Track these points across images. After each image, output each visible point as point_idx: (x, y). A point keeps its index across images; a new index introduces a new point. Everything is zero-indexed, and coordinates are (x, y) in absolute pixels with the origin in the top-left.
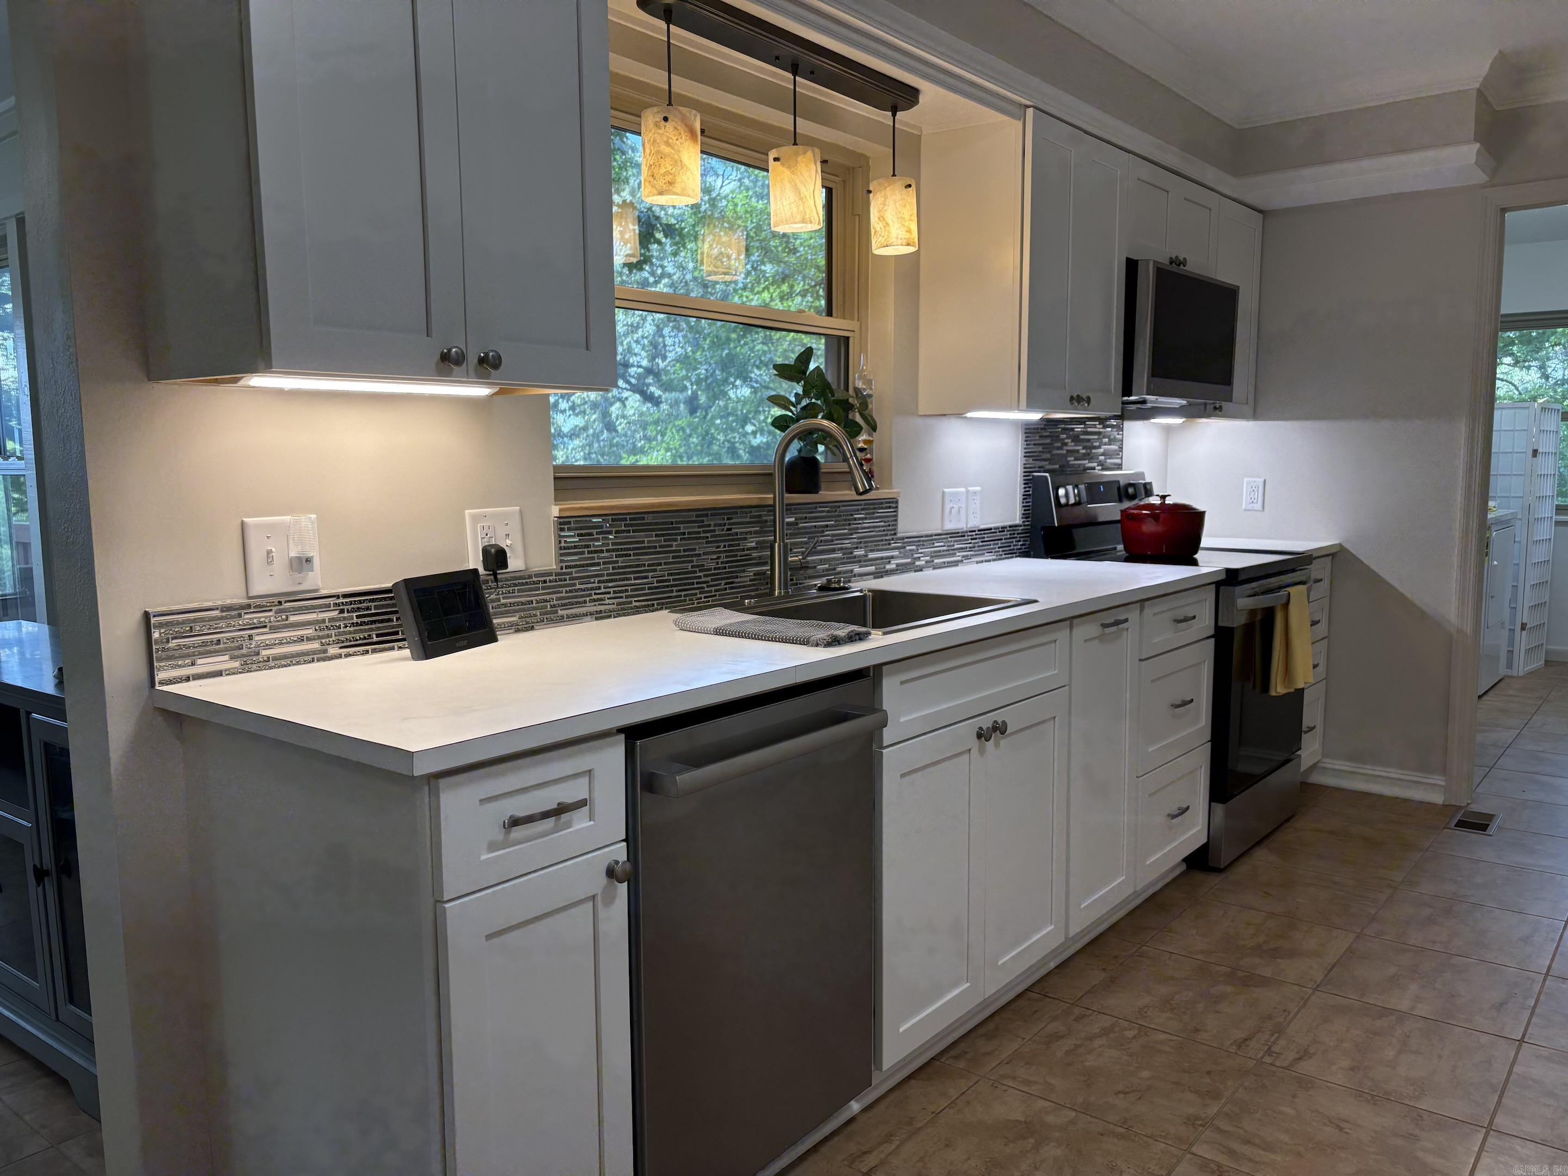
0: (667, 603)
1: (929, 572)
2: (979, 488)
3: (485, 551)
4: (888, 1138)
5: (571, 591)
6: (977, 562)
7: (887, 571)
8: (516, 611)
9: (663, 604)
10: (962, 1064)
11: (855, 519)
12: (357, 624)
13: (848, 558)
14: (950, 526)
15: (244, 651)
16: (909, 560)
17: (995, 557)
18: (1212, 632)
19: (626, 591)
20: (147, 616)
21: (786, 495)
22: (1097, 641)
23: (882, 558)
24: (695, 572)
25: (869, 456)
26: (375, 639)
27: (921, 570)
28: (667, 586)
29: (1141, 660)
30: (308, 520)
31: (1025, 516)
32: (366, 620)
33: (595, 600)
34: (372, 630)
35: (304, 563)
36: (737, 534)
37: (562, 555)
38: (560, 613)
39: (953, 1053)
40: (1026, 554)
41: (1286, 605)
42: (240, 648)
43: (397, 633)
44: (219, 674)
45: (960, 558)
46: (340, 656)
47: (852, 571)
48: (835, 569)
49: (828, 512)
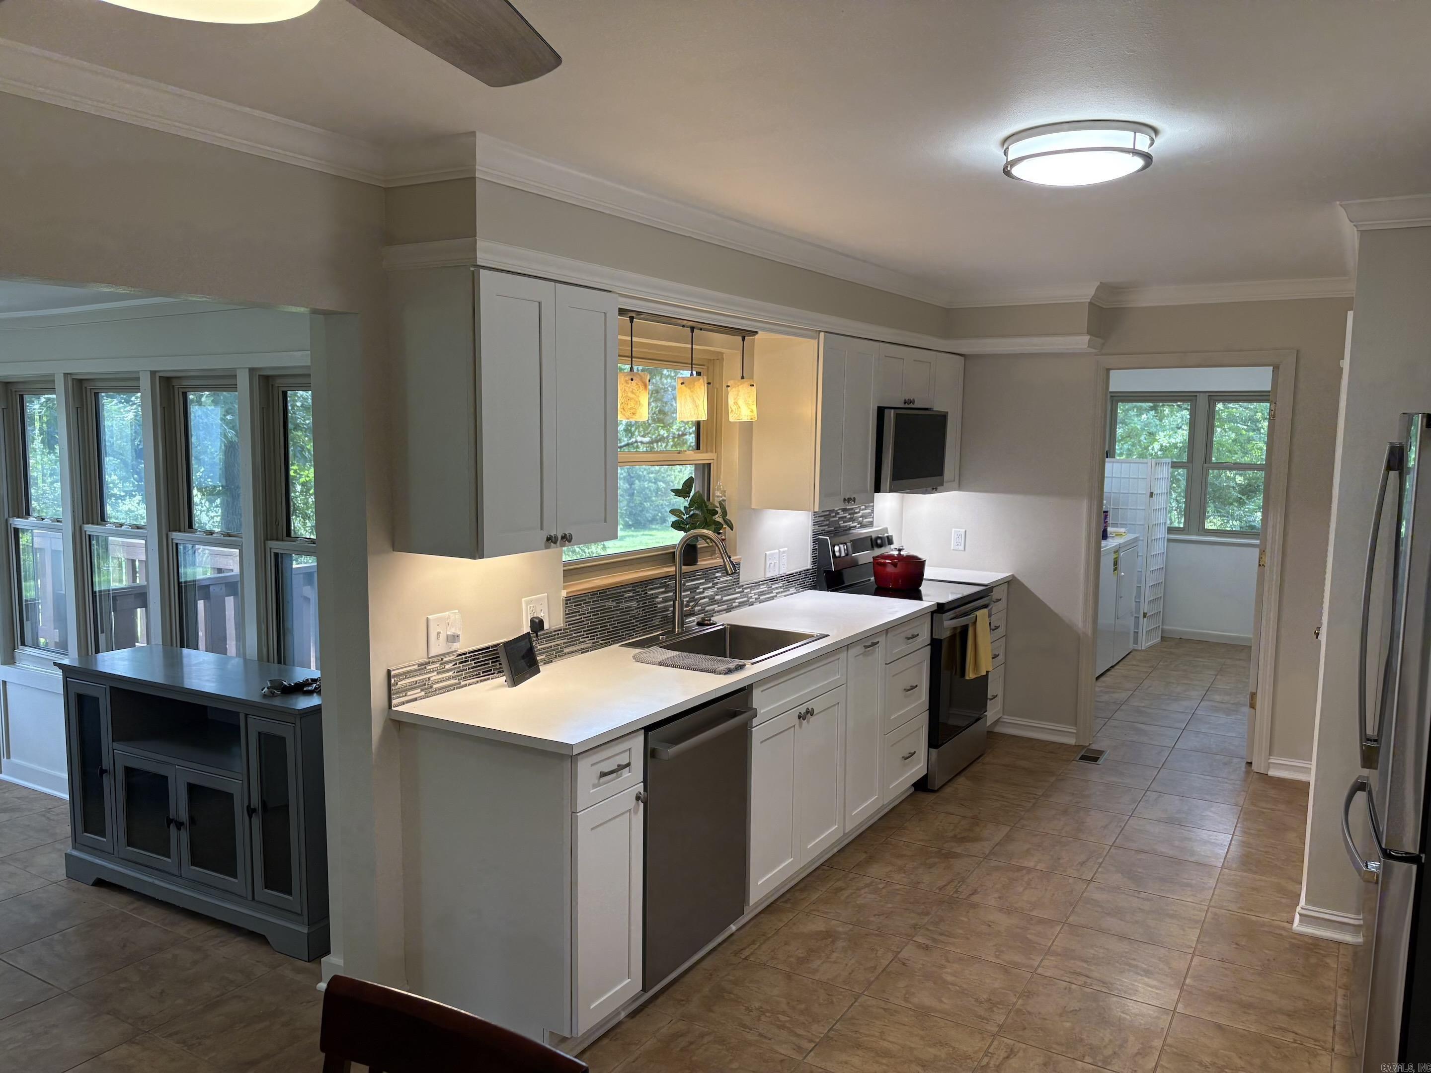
0: (616, 640)
1: (757, 606)
2: (786, 549)
3: (532, 621)
4: (754, 942)
5: (570, 638)
6: (785, 596)
7: (733, 608)
8: (544, 653)
9: (614, 641)
10: (789, 905)
11: (716, 577)
12: (474, 667)
13: (712, 602)
14: (770, 575)
15: (426, 686)
16: (746, 599)
17: (795, 591)
18: (929, 642)
19: (597, 635)
20: (389, 672)
21: (682, 567)
22: (861, 656)
23: (731, 600)
24: (631, 620)
25: (723, 537)
26: (482, 675)
27: (753, 605)
28: (617, 630)
29: (886, 664)
30: (453, 615)
31: (814, 563)
32: (478, 664)
33: (581, 642)
34: (480, 670)
35: (454, 638)
36: (652, 594)
37: (566, 618)
38: (565, 651)
39: (782, 900)
40: (814, 587)
41: (975, 622)
42: (425, 685)
43: (491, 670)
44: (416, 699)
45: (775, 594)
46: (466, 686)
47: (714, 610)
48: (704, 609)
49: (701, 575)
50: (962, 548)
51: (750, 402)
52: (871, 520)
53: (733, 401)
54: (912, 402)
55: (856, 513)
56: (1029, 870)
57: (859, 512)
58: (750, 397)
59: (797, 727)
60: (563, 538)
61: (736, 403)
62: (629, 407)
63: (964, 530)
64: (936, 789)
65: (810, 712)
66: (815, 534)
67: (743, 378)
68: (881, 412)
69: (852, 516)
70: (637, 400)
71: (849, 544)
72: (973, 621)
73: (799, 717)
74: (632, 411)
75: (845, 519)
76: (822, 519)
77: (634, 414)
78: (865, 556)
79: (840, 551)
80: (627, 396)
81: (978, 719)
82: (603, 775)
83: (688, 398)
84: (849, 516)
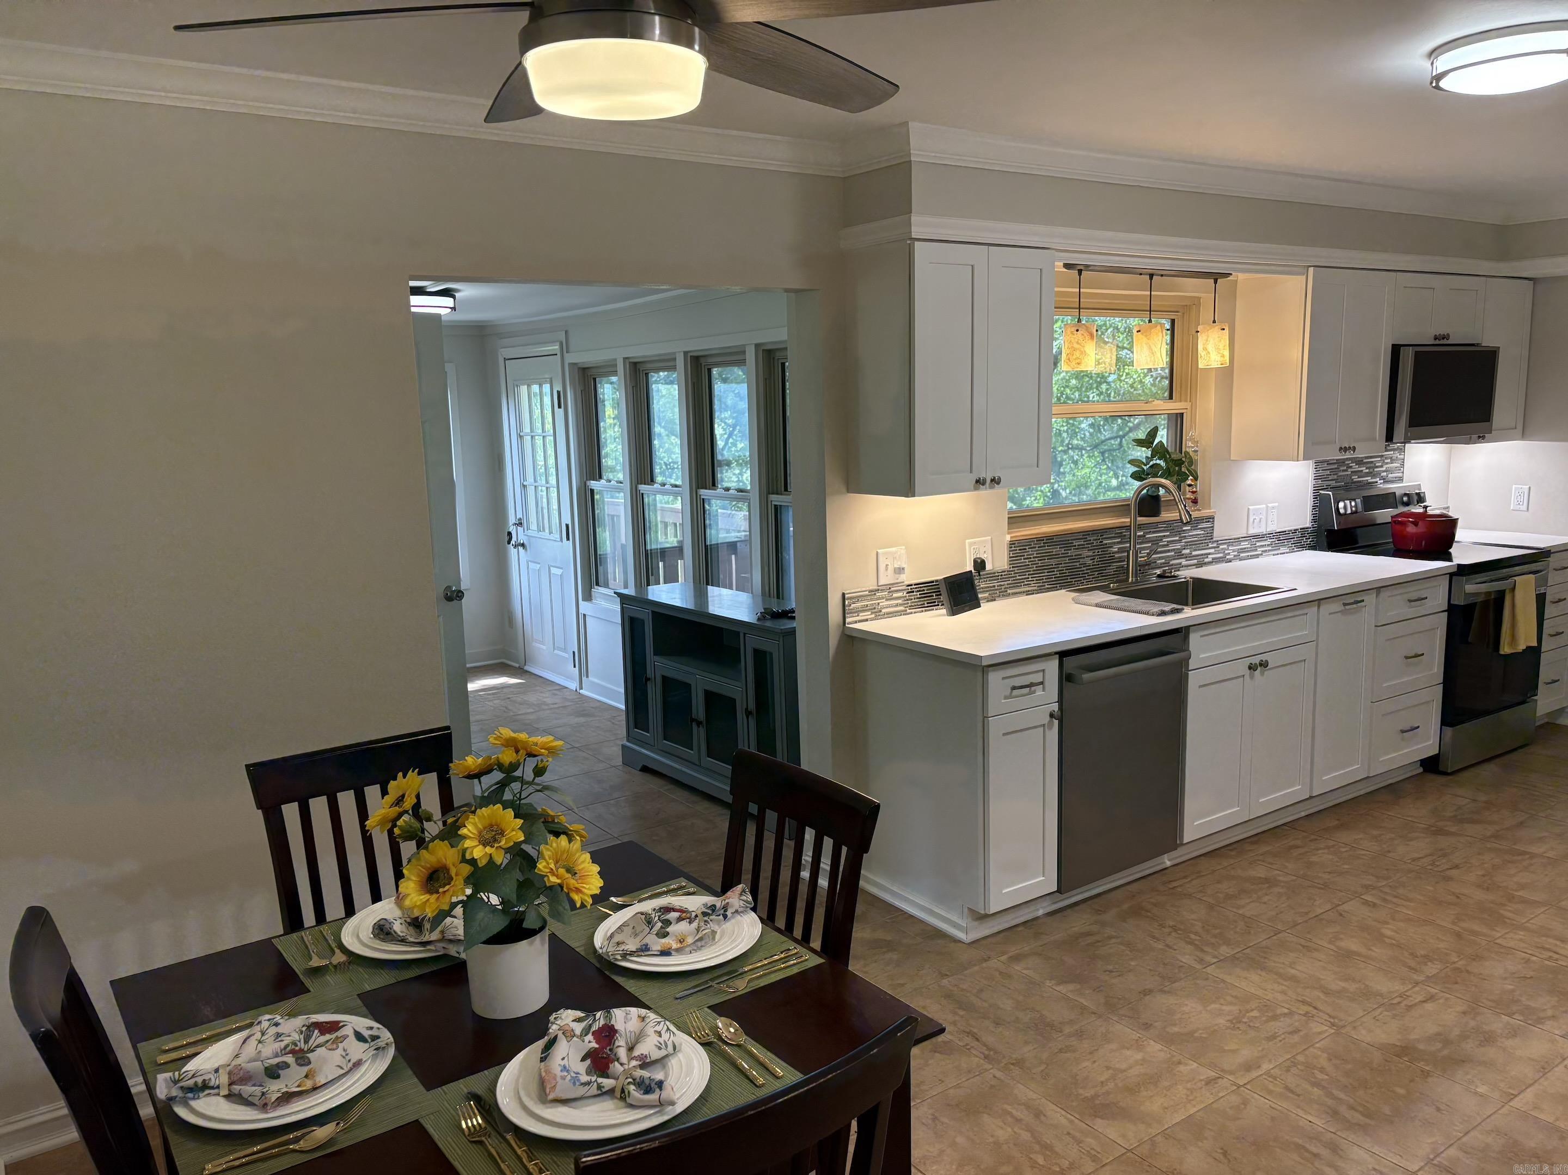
0: (1065, 586)
1: (1237, 564)
2: (1277, 504)
3: (975, 561)
5: (1014, 580)
6: (1274, 555)
7: (1205, 563)
8: (987, 591)
9: (1062, 586)
11: (1184, 531)
12: (919, 598)
13: (1178, 556)
14: (1252, 531)
15: (876, 610)
16: (1221, 555)
17: (1288, 551)
18: (1446, 607)
19: (1043, 579)
20: (844, 595)
21: (1139, 519)
22: (1339, 614)
23: (1202, 555)
24: (1081, 568)
25: (1194, 489)
26: (926, 605)
27: (1231, 562)
28: (1065, 576)
29: (1376, 626)
30: (901, 550)
31: (1314, 521)
32: (923, 596)
33: (1026, 585)
34: (925, 601)
35: (900, 570)
36: (1106, 544)
37: (1010, 561)
38: (1009, 591)
40: (1313, 548)
41: (1513, 589)
42: (875, 608)
43: (935, 602)
44: (867, 620)
45: (1260, 552)
46: (911, 613)
47: (1180, 564)
48: (1169, 563)
49: (1165, 527)
50: (1524, 507)
51: (1221, 347)
52: (1400, 475)
53: (1202, 347)
54: (1445, 337)
55: (1377, 467)
56: (1533, 856)
57: (1382, 466)
58: (1220, 341)
59: (1247, 677)
60: (993, 480)
61: (1205, 349)
62: (1074, 357)
63: (1528, 487)
64: (1449, 771)
65: (1264, 664)
66: (1316, 489)
67: (1214, 322)
68: (1396, 350)
69: (1371, 470)
70: (1082, 350)
71: (1358, 501)
72: (1512, 586)
73: (1250, 668)
74: (1077, 361)
75: (1359, 474)
76: (1328, 472)
77: (1079, 364)
78: (1384, 515)
79: (1345, 508)
80: (1072, 347)
81: (1523, 702)
82: (1014, 688)
83: (1145, 346)
84: (1368, 471)
